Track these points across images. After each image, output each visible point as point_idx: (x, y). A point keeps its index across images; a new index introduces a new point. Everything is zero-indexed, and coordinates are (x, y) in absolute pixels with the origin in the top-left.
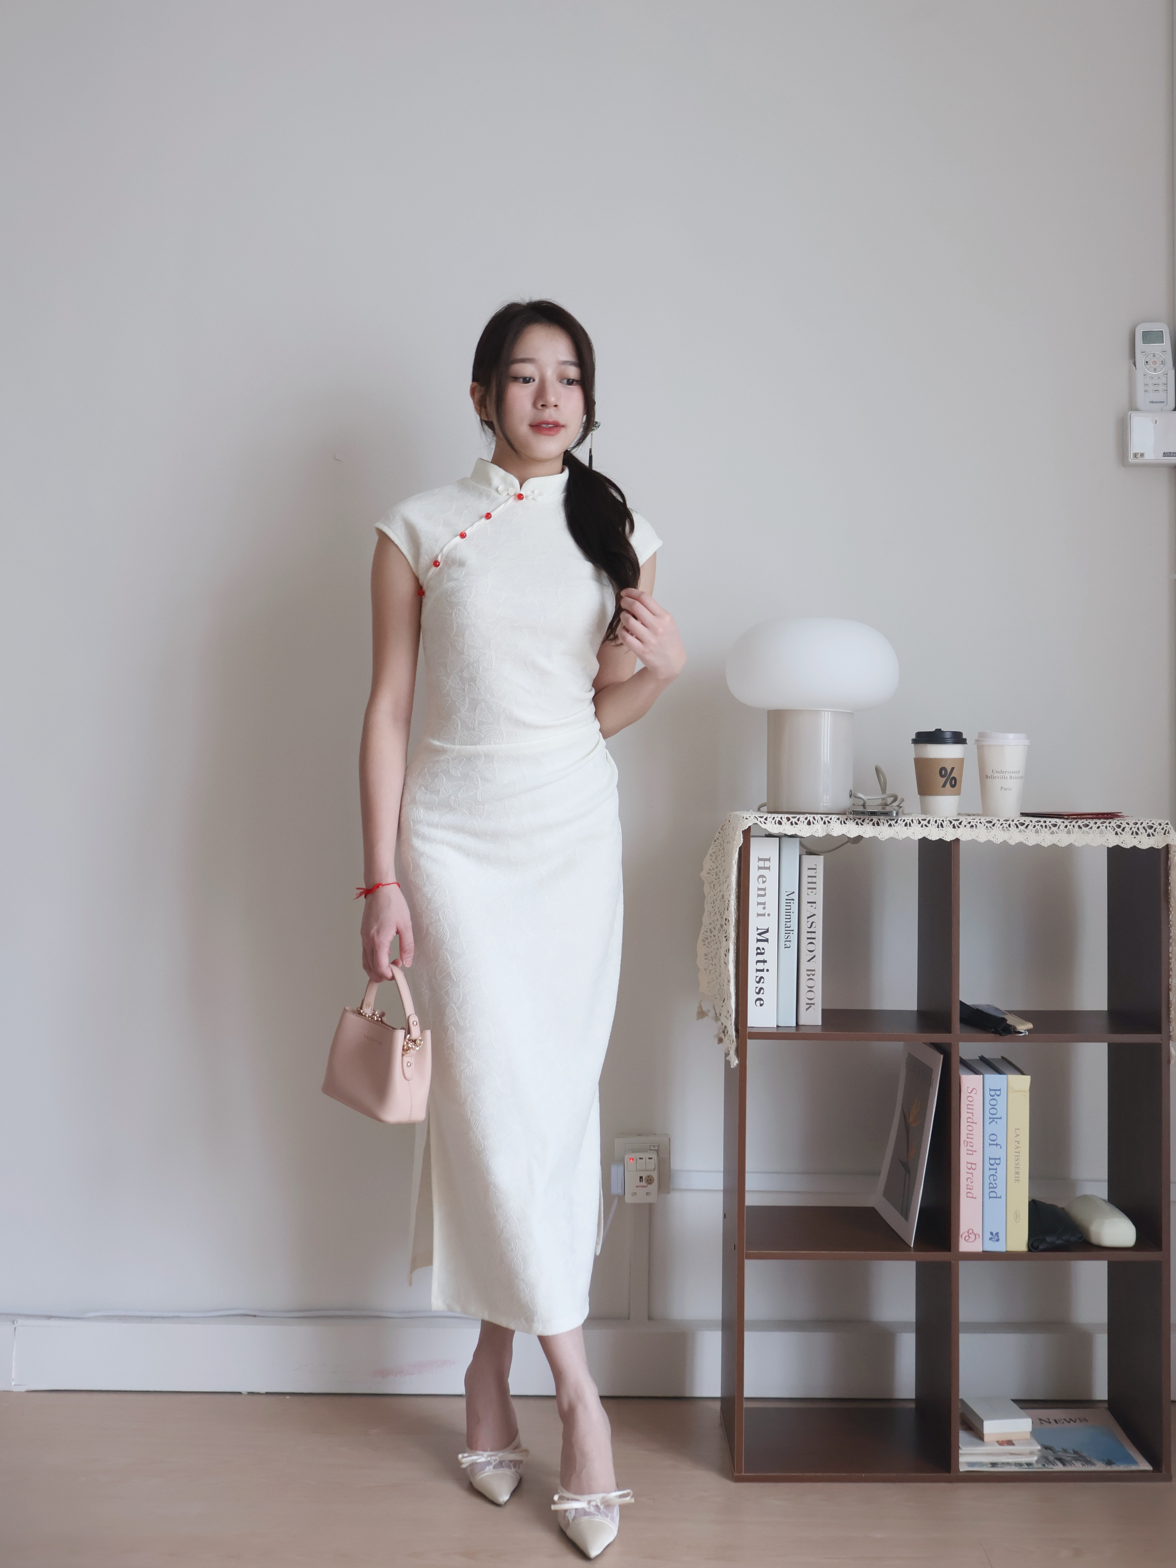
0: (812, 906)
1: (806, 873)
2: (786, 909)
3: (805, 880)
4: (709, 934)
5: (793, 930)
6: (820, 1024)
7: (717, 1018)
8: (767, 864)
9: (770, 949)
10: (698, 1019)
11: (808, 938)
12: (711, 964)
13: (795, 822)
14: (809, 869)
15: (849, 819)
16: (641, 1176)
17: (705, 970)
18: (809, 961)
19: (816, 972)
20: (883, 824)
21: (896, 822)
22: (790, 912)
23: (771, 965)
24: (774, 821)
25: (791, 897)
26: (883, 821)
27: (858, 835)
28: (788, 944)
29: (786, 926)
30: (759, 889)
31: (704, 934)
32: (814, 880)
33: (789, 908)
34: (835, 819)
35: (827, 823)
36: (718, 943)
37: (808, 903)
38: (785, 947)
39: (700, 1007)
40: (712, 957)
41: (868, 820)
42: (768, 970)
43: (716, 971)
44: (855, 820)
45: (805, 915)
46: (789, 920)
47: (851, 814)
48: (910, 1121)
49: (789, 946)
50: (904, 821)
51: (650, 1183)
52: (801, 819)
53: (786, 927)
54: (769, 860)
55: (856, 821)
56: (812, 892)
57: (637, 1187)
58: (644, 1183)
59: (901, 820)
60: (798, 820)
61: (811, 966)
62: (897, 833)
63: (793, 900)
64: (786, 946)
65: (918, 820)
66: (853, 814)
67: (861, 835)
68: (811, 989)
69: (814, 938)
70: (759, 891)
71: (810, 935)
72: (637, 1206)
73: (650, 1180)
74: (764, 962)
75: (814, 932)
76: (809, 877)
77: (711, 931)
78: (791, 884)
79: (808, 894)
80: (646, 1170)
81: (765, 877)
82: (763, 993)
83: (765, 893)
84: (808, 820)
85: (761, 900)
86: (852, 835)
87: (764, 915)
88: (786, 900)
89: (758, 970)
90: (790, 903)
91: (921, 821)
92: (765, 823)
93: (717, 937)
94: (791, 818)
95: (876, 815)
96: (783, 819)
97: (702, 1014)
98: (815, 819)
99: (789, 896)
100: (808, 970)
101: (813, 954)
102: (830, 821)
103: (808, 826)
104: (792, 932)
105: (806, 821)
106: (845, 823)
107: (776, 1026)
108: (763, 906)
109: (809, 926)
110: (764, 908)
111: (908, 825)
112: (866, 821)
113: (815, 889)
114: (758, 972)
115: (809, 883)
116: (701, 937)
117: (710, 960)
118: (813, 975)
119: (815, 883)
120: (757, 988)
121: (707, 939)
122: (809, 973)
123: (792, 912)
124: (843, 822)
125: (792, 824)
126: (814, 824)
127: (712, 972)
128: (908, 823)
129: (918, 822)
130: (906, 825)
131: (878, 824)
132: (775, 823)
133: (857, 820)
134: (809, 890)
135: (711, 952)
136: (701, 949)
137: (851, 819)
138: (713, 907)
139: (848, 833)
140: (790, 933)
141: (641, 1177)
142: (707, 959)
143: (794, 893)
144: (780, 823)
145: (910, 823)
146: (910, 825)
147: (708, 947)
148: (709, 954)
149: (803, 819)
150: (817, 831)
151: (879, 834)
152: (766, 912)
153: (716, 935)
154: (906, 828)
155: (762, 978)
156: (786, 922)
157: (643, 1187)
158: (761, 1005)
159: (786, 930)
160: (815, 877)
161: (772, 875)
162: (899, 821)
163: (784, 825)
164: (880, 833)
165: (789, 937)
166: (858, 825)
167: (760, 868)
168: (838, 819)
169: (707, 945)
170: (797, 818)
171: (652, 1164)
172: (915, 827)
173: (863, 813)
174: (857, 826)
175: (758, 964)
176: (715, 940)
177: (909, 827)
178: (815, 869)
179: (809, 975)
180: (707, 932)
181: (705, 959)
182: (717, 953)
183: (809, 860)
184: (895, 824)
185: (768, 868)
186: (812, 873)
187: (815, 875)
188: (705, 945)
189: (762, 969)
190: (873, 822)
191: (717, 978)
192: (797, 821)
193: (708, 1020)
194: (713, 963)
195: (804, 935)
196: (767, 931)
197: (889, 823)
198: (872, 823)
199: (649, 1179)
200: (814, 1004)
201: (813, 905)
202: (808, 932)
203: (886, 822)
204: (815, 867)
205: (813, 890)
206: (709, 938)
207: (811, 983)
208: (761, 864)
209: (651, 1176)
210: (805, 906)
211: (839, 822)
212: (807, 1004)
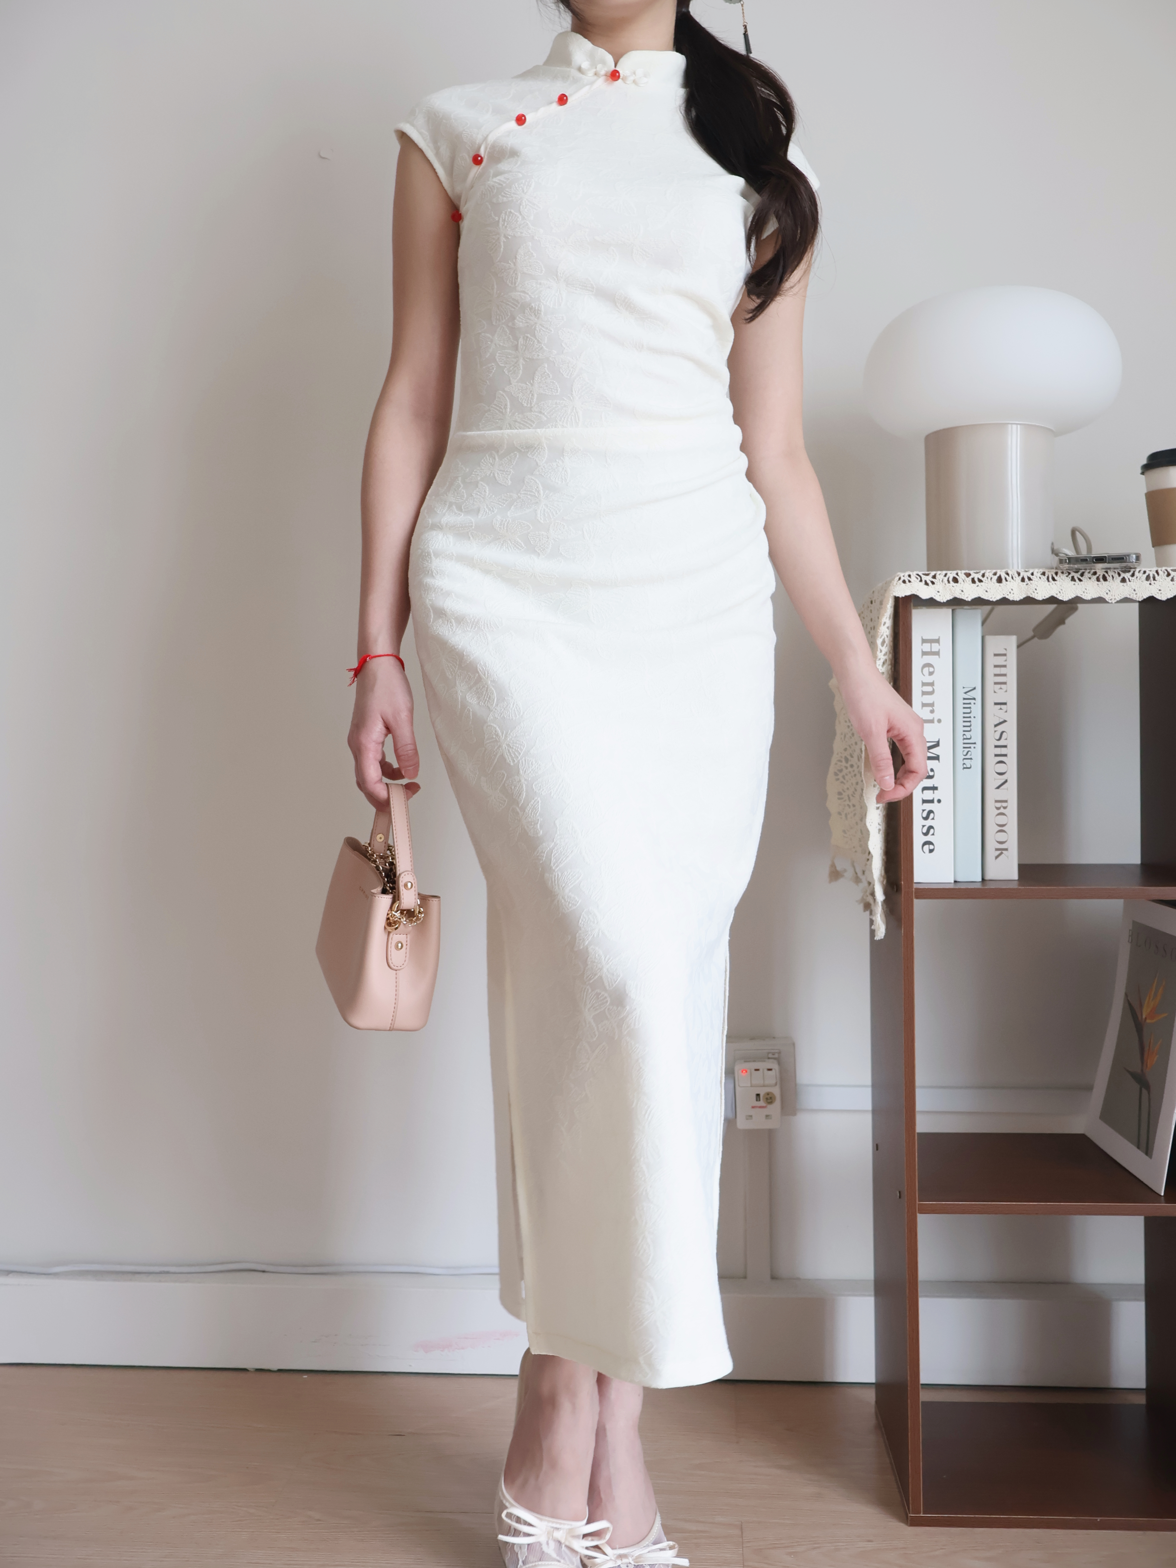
0: (1001, 709)
1: (991, 661)
2: (964, 713)
3: (990, 671)
4: (844, 764)
5: (975, 743)
6: (1016, 877)
7: (857, 880)
8: (935, 647)
9: (943, 771)
10: (831, 881)
11: (996, 755)
12: (848, 805)
13: (978, 579)
14: (995, 655)
15: (1059, 573)
16: (758, 1093)
17: (840, 813)
18: (998, 788)
19: (1009, 804)
20: (1113, 577)
21: (1133, 575)
22: (970, 717)
23: (945, 792)
24: (946, 579)
25: (971, 694)
26: (1113, 574)
27: (1075, 596)
28: (968, 762)
29: (965, 737)
30: (924, 684)
31: (836, 764)
32: (1003, 671)
33: (968, 711)
34: (1039, 575)
35: (1026, 579)
36: (858, 775)
37: (996, 704)
38: (964, 768)
39: (833, 866)
40: (848, 796)
41: (1089, 573)
42: (939, 801)
43: (855, 815)
44: (1069, 573)
45: (990, 722)
46: (968, 729)
47: (1066, 562)
48: (1144, 1017)
49: (969, 766)
50: (1145, 572)
51: (771, 1103)
52: (986, 575)
53: (964, 739)
54: (937, 641)
55: (1070, 576)
56: (1001, 688)
57: (753, 1107)
58: (762, 1103)
59: (1139, 571)
60: (983, 576)
61: (1001, 794)
62: (1134, 590)
63: (974, 699)
64: (965, 766)
65: (1166, 570)
66: (1069, 563)
67: (1079, 595)
68: (1001, 828)
69: (1006, 755)
70: (924, 687)
71: (999, 751)
72: (752, 1134)
73: (770, 1099)
74: (934, 788)
75: (1005, 746)
76: (996, 666)
77: (847, 760)
78: (970, 677)
79: (995, 692)
80: (764, 1086)
81: (932, 666)
82: (933, 834)
83: (933, 689)
84: (998, 575)
85: (928, 699)
86: (1065, 597)
87: (932, 721)
88: (964, 699)
89: (924, 801)
90: (970, 704)
91: (1171, 572)
92: (933, 583)
93: (855, 767)
94: (971, 573)
95: (1105, 562)
96: (959, 574)
97: (835, 875)
98: (1008, 574)
99: (968, 694)
100: (996, 801)
101: (1004, 777)
102: (1031, 577)
103: (998, 584)
104: (974, 745)
105: (995, 578)
106: (1054, 579)
107: (953, 882)
108: (931, 708)
109: (998, 738)
110: (932, 712)
111: (1152, 579)
112: (1087, 575)
113: (1005, 683)
114: (924, 804)
115: (996, 675)
116: (832, 769)
117: (845, 801)
118: (1005, 808)
119: (1005, 675)
120: (924, 826)
121: (841, 771)
122: (998, 805)
123: (972, 717)
124: (1050, 579)
125: (973, 581)
126: (1006, 581)
127: (849, 816)
128: (1151, 576)
129: (1166, 573)
130: (1148, 578)
131: (1105, 579)
132: (949, 582)
133: (1073, 574)
134: (996, 686)
135: (848, 789)
136: (832, 786)
137: (1063, 573)
138: (849, 727)
139: (1059, 594)
140: (970, 748)
141: (758, 1095)
142: (842, 798)
143: (975, 688)
144: (955, 580)
145: (1154, 575)
146: (1154, 579)
147: (842, 782)
148: (844, 792)
149: (991, 575)
150: (1012, 592)
151: (1107, 593)
152: (936, 716)
153: (854, 764)
154: (1149, 582)
155: (931, 812)
156: (964, 731)
157: (760, 1107)
158: (931, 851)
159: (964, 743)
160: (1005, 666)
161: (943, 664)
162: (1137, 574)
163: (962, 582)
164: (1108, 591)
165: (969, 753)
166: (1075, 581)
167: (924, 653)
168: (1044, 574)
169: (842, 779)
170: (981, 574)
171: (772, 1077)
172: (1162, 578)
173: (1084, 560)
174: (1073, 582)
175: (925, 792)
176: (854, 771)
177: (1153, 582)
178: (1005, 655)
179: (998, 808)
180: (840, 761)
181: (839, 799)
182: (856, 790)
183: (997, 643)
184: (1131, 578)
185: (937, 653)
186: (1000, 661)
187: (1004, 663)
188: (838, 779)
189: (931, 799)
190: (1097, 575)
191: (857, 823)
192: (981, 578)
193: (845, 884)
194: (851, 804)
195: (991, 751)
196: (937, 744)
197: (1121, 577)
198: (1095, 577)
199: (768, 1097)
200: (1006, 850)
201: (1002, 706)
202: (996, 747)
203: (1116, 575)
204: (1004, 652)
205: (1003, 686)
206: (844, 769)
207: (1001, 820)
208: (927, 647)
209: (772, 1094)
210: (990, 707)
211: (1046, 579)
212: (997, 850)
